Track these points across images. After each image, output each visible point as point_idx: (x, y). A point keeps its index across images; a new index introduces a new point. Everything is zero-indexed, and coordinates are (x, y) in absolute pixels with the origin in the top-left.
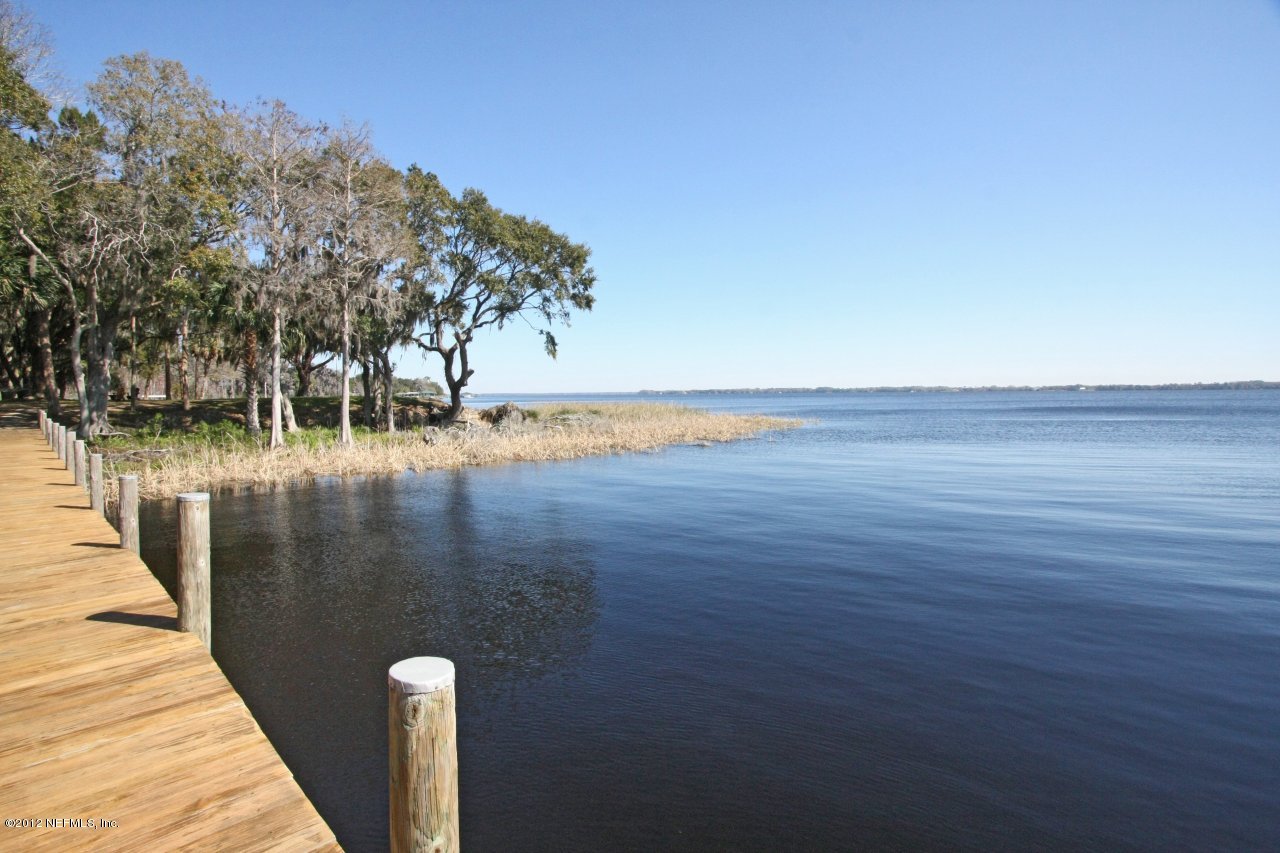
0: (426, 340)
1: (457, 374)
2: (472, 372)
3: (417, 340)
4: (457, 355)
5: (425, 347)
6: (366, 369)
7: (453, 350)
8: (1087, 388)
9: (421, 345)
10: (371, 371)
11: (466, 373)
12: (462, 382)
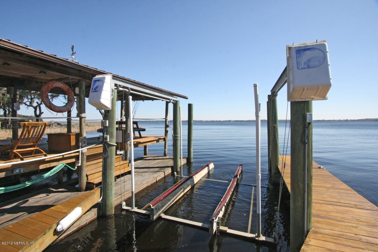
0: (28, 103)
1: (38, 113)
2: (43, 113)
3: (25, 103)
4: (38, 108)
5: (28, 106)
6: (5, 112)
7: (36, 107)
8: (233, 121)
9: (26, 105)
10: (7, 113)
11: (41, 113)
12: (40, 115)
